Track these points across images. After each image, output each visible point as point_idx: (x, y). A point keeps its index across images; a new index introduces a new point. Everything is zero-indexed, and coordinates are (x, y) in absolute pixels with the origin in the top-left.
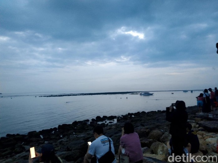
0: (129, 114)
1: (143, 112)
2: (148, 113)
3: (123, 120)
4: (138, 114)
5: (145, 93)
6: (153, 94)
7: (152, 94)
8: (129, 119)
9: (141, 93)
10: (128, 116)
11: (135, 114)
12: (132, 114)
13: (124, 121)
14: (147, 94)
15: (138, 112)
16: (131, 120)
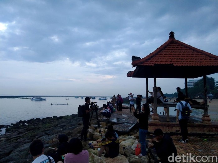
0: (21, 122)
1: (38, 119)
2: (43, 119)
3: (14, 130)
4: (31, 121)
5: (37, 98)
6: (46, 99)
7: (44, 100)
8: (22, 127)
9: (32, 98)
10: (20, 124)
11: (28, 122)
12: (25, 122)
13: (16, 131)
14: (39, 99)
15: (32, 119)
16: (26, 128)
